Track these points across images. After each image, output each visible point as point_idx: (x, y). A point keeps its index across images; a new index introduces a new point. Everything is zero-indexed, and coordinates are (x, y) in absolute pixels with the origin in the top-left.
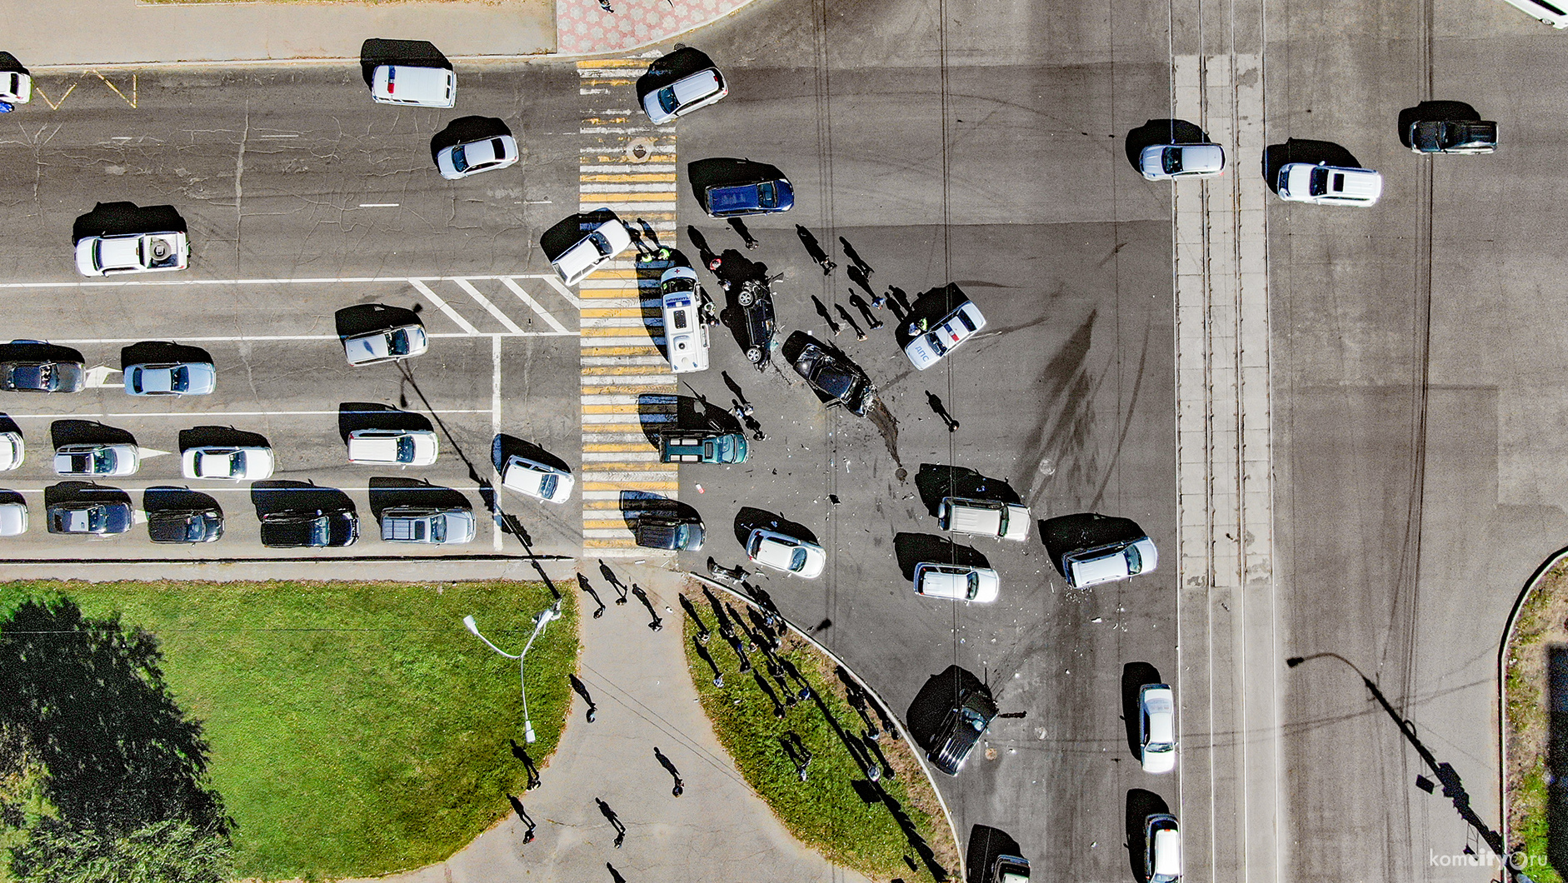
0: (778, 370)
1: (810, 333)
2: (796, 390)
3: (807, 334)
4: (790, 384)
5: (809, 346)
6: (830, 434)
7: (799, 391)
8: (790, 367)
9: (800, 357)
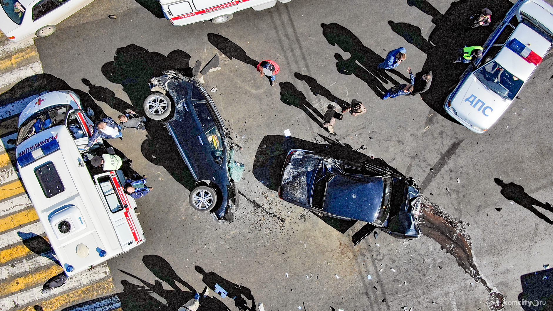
0: (257, 206)
1: (287, 133)
2: (296, 228)
3: (283, 137)
4: (283, 221)
5: (292, 153)
6: (369, 277)
7: (300, 226)
8: (274, 195)
9: (285, 176)
